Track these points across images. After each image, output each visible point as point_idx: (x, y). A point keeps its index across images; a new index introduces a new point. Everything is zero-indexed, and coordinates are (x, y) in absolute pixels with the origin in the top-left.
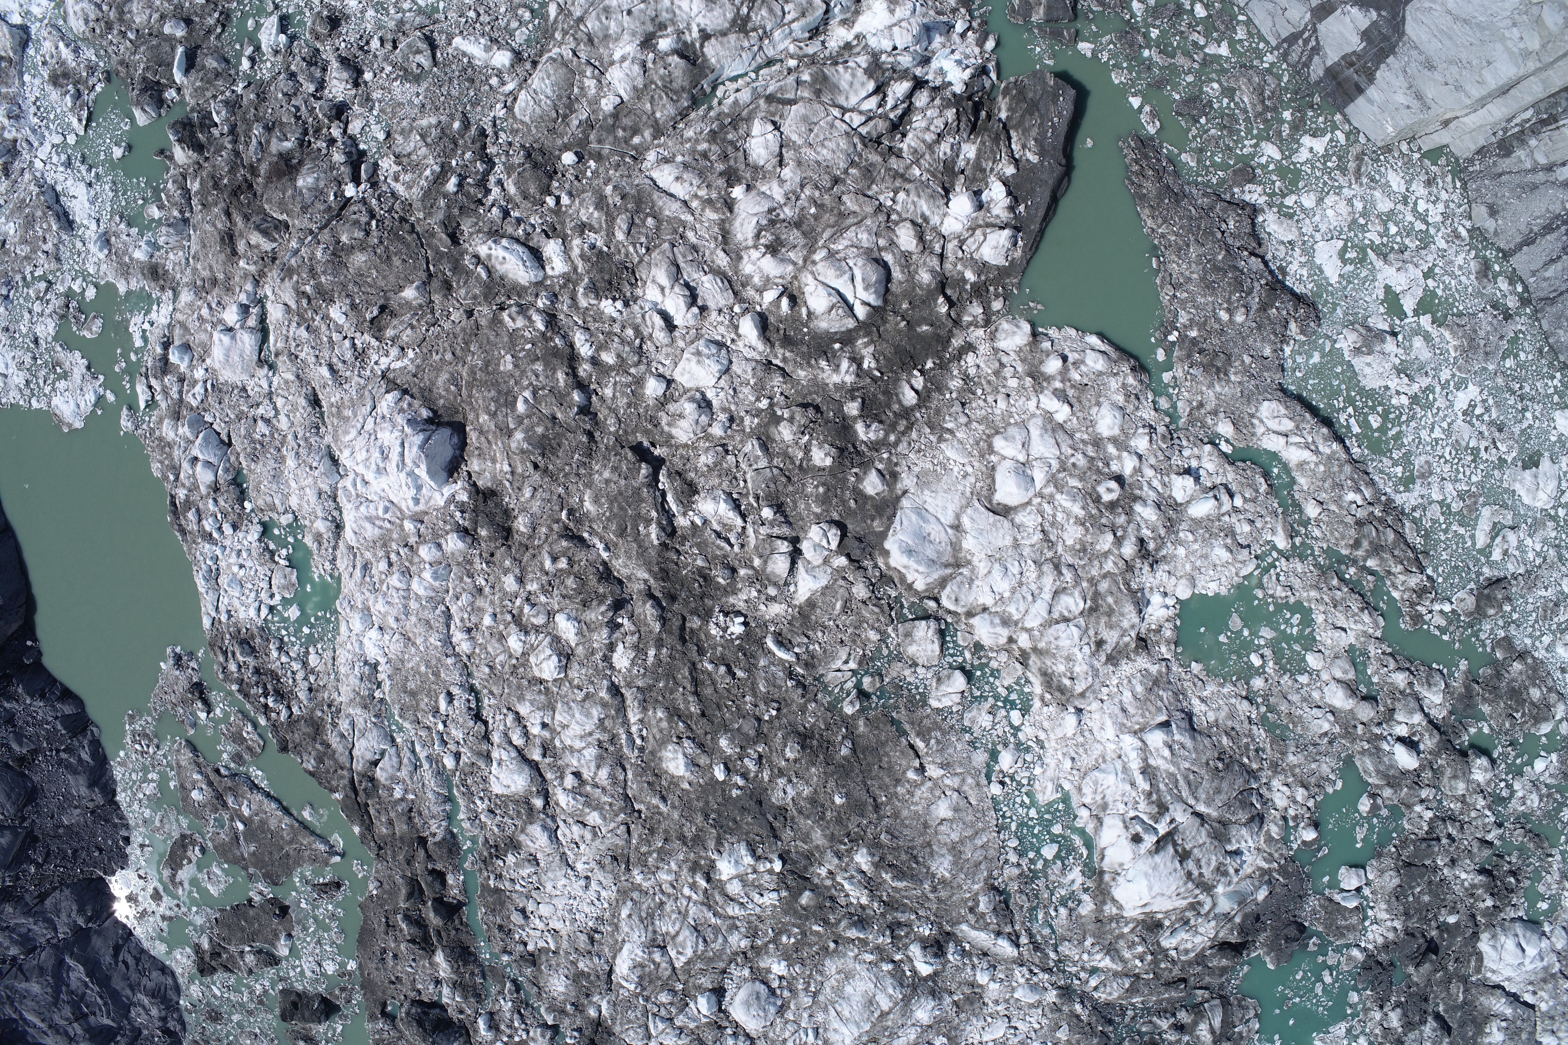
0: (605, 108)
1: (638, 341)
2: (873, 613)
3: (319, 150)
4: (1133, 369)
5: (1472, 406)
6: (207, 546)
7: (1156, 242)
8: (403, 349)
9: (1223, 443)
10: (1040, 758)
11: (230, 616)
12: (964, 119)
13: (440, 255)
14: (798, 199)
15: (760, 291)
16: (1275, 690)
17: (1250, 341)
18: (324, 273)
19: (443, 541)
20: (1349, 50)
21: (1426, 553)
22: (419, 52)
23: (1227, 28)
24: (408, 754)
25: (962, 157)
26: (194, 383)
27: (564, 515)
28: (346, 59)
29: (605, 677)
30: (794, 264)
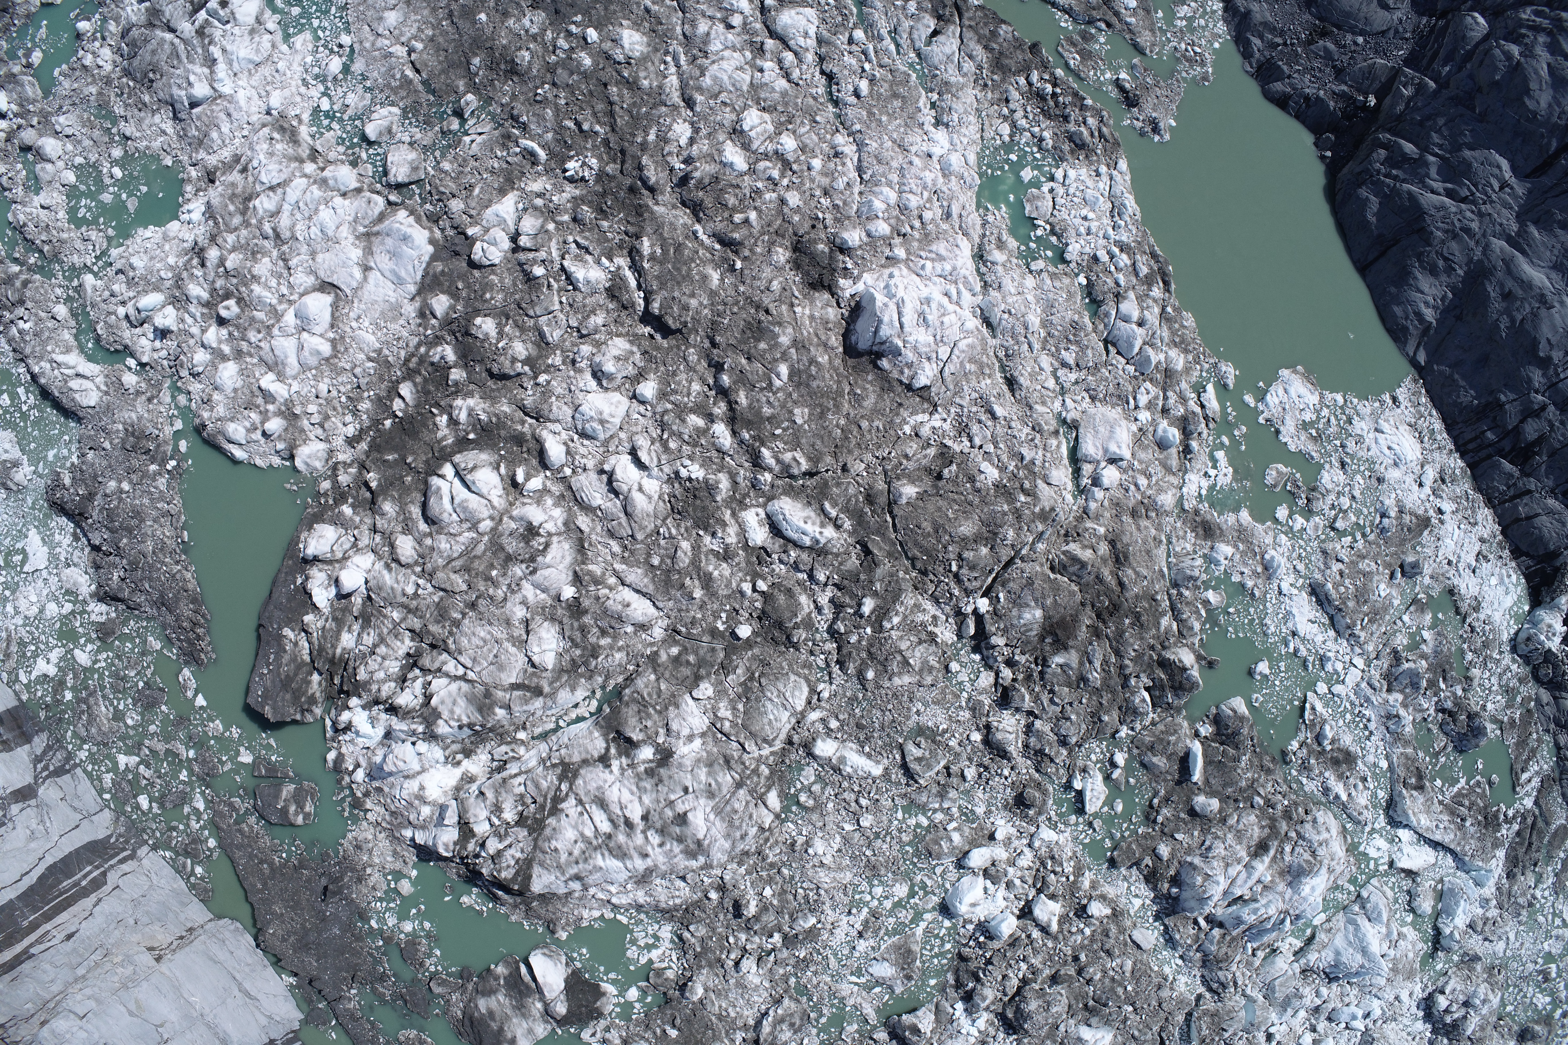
0: (707, 685)
1: (665, 436)
2: (445, 187)
3: (1023, 653)
6: (1124, 238)
7: (184, 558)
8: (917, 435)
9: (134, 367)
10: (306, 71)
11: (1097, 171)
12: (351, 671)
13: (881, 531)
14: (509, 585)
15: (545, 491)
16: (103, 148)
17: (105, 463)
18: (1005, 514)
19: (865, 239)
22: (919, 760)
23: (119, 784)
24: (902, 42)
25: (355, 634)
26: (1150, 406)
27: (739, 265)
28: (1003, 757)
29: (699, 115)
30: (511, 518)
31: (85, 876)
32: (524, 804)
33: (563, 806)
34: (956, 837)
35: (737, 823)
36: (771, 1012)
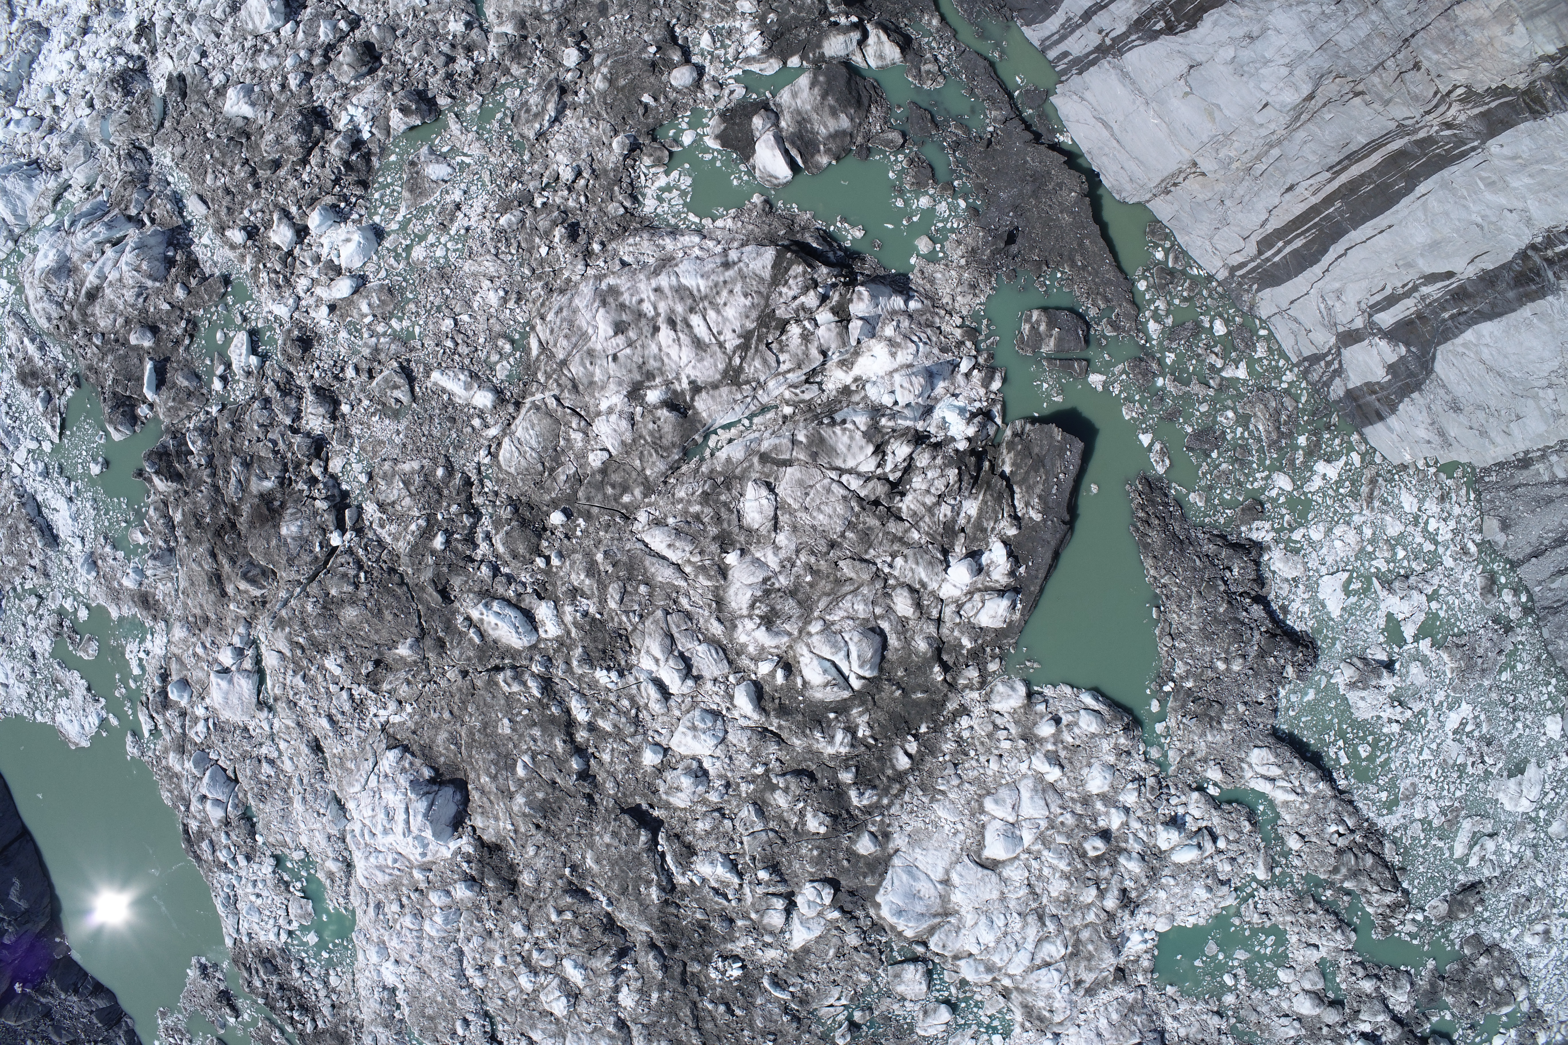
0: (593, 464)
1: (633, 712)
2: (864, 958)
3: (301, 491)
4: (1126, 729)
5: (1463, 724)
6: (223, 875)
7: (1158, 591)
8: (400, 702)
9: (1211, 787)
11: (251, 938)
12: (966, 478)
13: (431, 612)
14: (793, 565)
15: (755, 660)
16: (1245, 1004)
17: (1245, 689)
18: (316, 626)
19: (451, 889)
20: (1374, 380)
21: (1403, 869)
22: (396, 387)
23: (1247, 347)
25: (962, 515)
26: (195, 720)
27: (567, 871)
28: (321, 388)
29: (611, 1013)
30: (789, 634)
31: (1280, 251)
32: (780, 342)
33: (738, 342)
34: (365, 308)
35: (565, 325)
36: (546, 124)
